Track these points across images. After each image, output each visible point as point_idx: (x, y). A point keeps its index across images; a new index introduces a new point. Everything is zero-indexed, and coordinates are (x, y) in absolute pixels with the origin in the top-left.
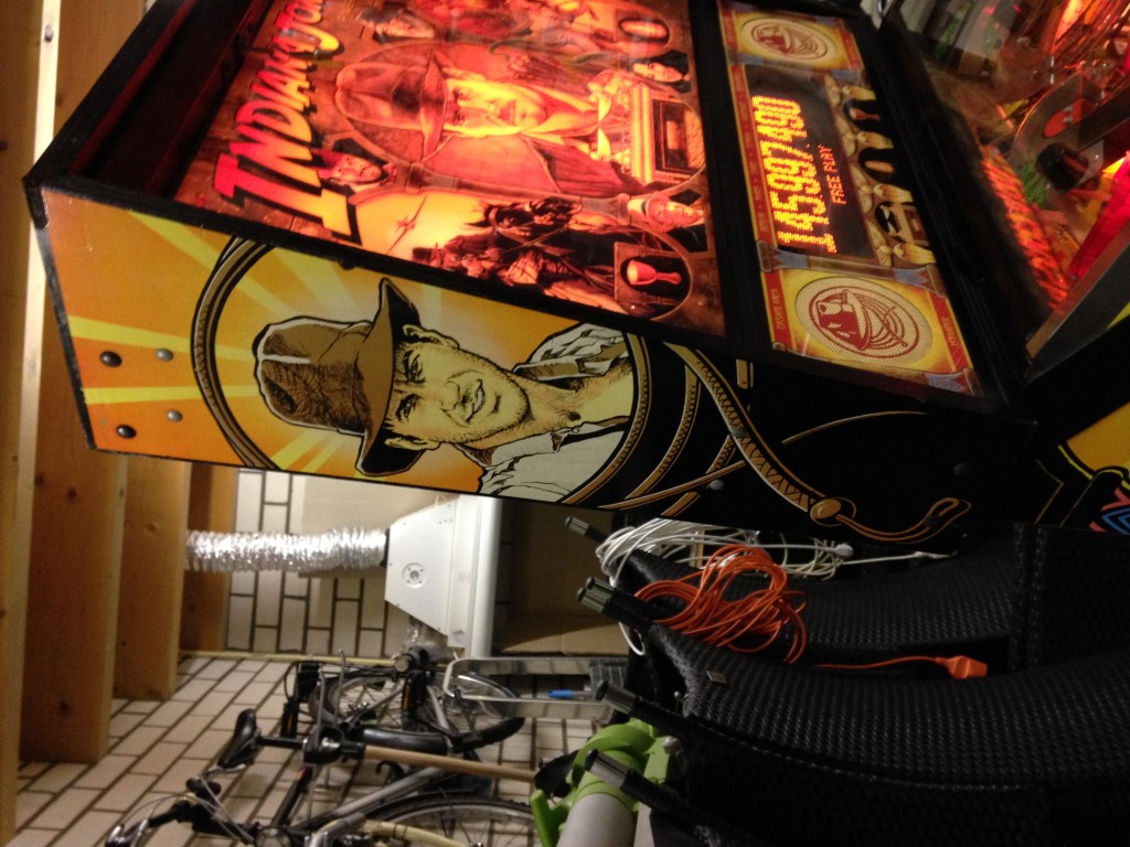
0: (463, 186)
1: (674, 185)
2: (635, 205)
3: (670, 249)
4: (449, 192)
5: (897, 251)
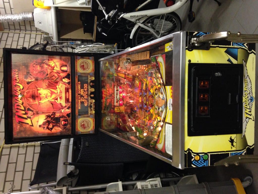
0: (43, 113)
1: (67, 106)
2: (63, 111)
3: (66, 118)
4: (42, 114)
5: (91, 112)
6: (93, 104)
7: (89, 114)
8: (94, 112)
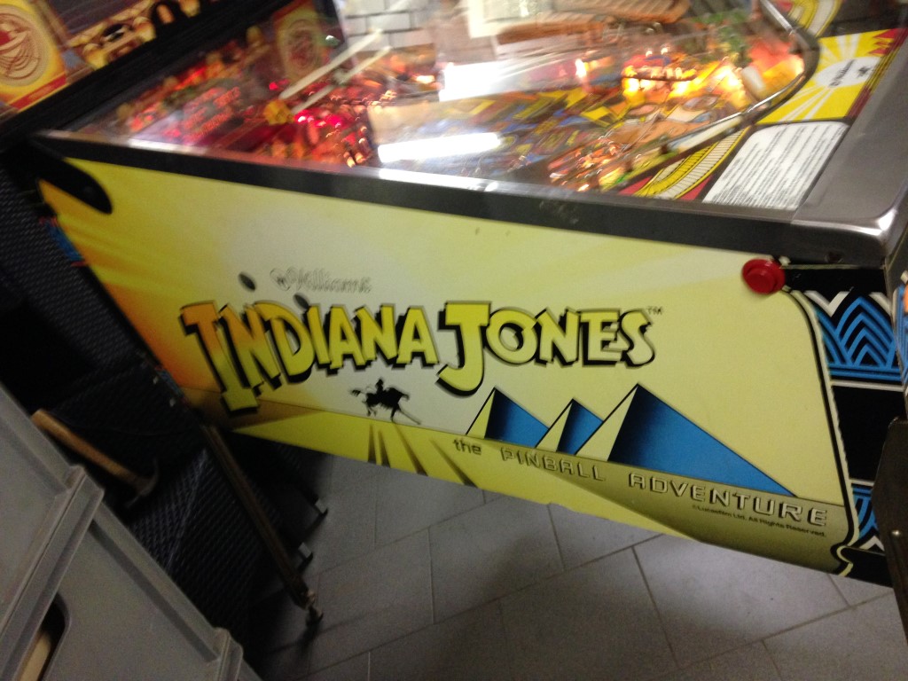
5: (90, 47)
6: (129, 37)
7: (73, 42)
8: (98, 61)
